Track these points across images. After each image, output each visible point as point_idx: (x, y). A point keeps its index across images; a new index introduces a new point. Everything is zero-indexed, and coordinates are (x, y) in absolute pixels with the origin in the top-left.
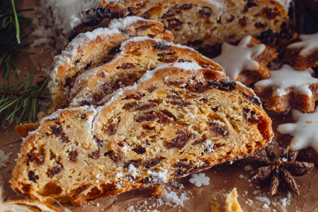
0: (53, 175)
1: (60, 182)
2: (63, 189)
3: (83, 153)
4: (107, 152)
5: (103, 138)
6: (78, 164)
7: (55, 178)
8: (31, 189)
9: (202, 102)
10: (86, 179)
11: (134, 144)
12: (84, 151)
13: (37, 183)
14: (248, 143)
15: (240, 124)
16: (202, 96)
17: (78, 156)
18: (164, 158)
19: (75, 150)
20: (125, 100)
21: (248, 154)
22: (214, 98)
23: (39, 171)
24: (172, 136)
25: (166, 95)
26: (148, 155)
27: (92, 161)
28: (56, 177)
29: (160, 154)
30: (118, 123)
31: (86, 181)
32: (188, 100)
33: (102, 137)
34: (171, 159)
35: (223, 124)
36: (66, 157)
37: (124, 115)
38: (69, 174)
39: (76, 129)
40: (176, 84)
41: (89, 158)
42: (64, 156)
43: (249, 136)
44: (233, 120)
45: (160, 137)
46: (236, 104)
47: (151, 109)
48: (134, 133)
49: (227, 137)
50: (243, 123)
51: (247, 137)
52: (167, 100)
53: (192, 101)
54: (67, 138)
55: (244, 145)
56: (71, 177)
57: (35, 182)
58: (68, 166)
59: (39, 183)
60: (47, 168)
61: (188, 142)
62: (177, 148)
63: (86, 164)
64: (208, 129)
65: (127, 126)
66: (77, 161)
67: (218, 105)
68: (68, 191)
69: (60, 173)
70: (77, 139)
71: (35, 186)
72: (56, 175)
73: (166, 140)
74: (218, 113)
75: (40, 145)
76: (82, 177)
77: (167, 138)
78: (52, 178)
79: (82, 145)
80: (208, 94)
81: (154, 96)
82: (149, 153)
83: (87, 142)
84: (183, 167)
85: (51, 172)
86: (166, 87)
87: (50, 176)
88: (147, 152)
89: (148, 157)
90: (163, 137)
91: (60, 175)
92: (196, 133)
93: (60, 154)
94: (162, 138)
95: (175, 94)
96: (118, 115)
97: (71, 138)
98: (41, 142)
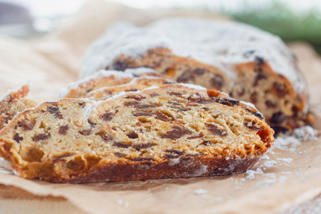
0: (39, 140)
1: (43, 147)
2: (45, 152)
3: (74, 129)
4: (98, 131)
5: (97, 122)
6: (66, 136)
7: (39, 143)
8: (13, 147)
9: (203, 110)
10: (71, 149)
11: (127, 130)
12: (75, 127)
13: (20, 144)
14: (246, 144)
15: (239, 129)
16: (203, 106)
17: (68, 130)
18: (156, 145)
19: (67, 125)
20: (126, 99)
21: (246, 155)
22: (215, 108)
23: (25, 135)
24: (167, 129)
25: (167, 101)
26: (140, 140)
27: (82, 136)
28: (41, 142)
29: (153, 140)
30: (115, 114)
31: (70, 151)
32: (189, 107)
33: (96, 120)
34: (164, 146)
35: (222, 127)
36: (55, 129)
37: (122, 109)
38: (55, 142)
39: (72, 111)
40: (179, 95)
41: (78, 133)
42: (54, 127)
43: (248, 139)
44: (234, 126)
45: (155, 128)
46: (237, 115)
47: (150, 109)
48: (129, 123)
49: (225, 137)
50: (243, 129)
51: (247, 139)
52: (168, 105)
53: (192, 107)
54: (61, 116)
55: (242, 145)
56: (56, 145)
57: (18, 142)
58: (55, 136)
59: (22, 144)
60: (34, 133)
61: (184, 136)
62: (171, 139)
63: (74, 138)
64: (206, 129)
65: (123, 117)
66: (66, 134)
67: (219, 113)
68: (50, 156)
69: (46, 140)
70: (71, 118)
71: (17, 145)
72: (41, 141)
73: (160, 131)
74: (218, 119)
75: (33, 118)
76: (67, 146)
77: (162, 130)
78: (36, 143)
79: (75, 123)
80: (210, 105)
81: (156, 100)
82: (141, 139)
83: (81, 121)
84: (174, 153)
85: (37, 138)
86: (168, 96)
87: (35, 140)
88: (139, 137)
89: (139, 141)
90: (158, 129)
91: (46, 141)
92: (193, 130)
93: (51, 126)
94: (156, 130)
95: (177, 102)
96: (116, 108)
97: (65, 116)
98: (35, 115)
